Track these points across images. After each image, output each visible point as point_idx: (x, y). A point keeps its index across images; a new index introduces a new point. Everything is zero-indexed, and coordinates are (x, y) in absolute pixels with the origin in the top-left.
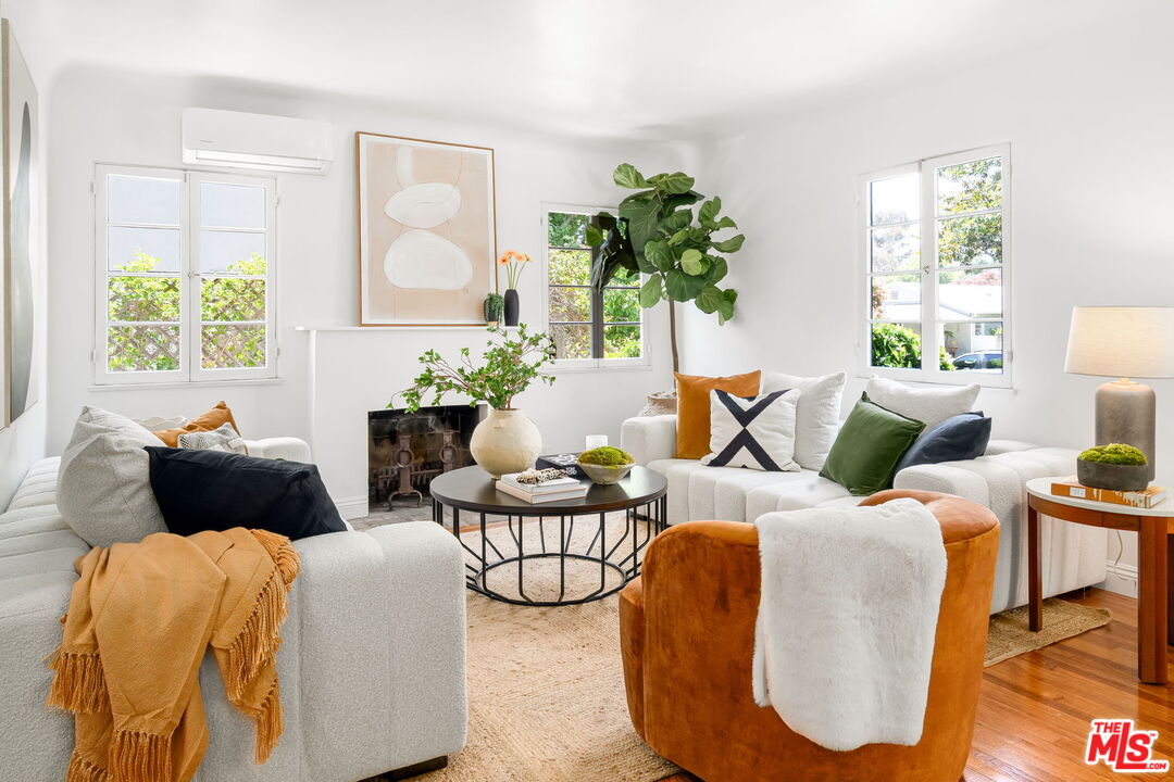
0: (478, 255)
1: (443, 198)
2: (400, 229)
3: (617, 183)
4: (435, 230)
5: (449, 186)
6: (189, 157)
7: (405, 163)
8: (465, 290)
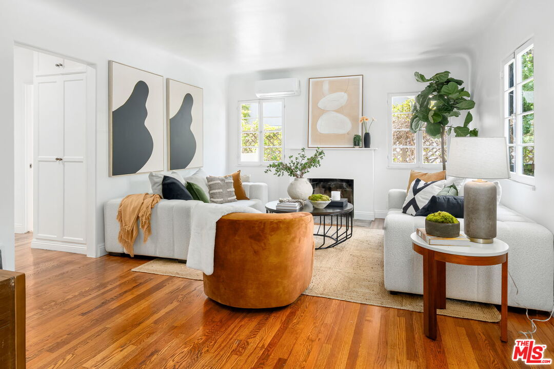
0: (354, 120)
1: (341, 97)
2: (323, 111)
3: (418, 81)
4: (337, 111)
5: (343, 93)
6: (258, 95)
7: (326, 87)
8: (348, 134)
